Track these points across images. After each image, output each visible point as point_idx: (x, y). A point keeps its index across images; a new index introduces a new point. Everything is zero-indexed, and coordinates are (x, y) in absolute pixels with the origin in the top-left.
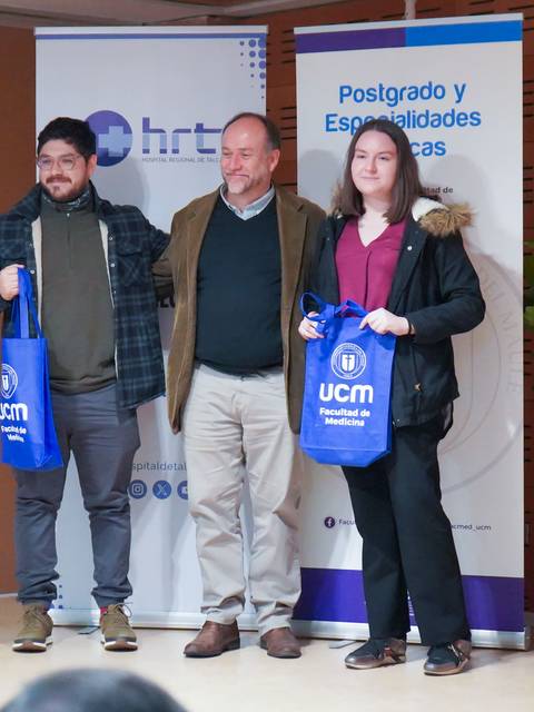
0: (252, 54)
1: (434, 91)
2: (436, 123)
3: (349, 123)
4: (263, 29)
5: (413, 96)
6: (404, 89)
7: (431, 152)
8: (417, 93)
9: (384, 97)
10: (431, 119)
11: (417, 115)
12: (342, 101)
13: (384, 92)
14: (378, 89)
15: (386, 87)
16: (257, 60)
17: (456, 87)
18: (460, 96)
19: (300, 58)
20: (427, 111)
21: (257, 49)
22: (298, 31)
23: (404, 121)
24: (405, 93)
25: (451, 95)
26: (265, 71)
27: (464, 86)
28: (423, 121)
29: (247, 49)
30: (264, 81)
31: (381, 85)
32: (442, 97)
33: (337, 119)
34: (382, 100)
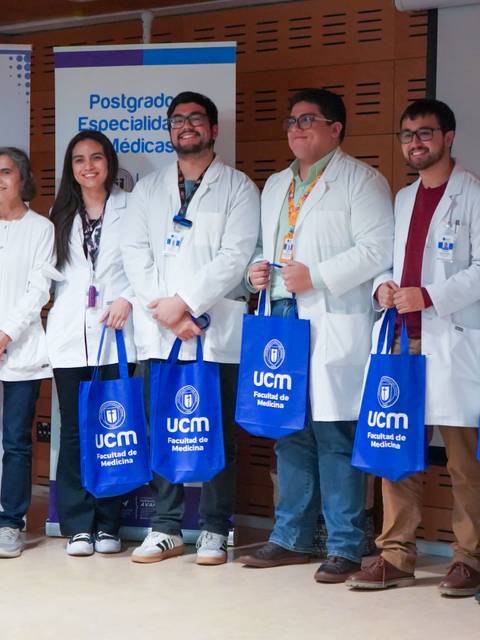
0: (19, 67)
1: (165, 101)
3: (97, 124)
4: (28, 48)
5: (148, 104)
6: (141, 98)
7: (162, 150)
8: (151, 102)
9: (126, 105)
10: (162, 123)
11: (151, 119)
12: (91, 107)
13: (126, 101)
14: (120, 97)
15: (127, 97)
16: (23, 72)
19: (58, 71)
20: (160, 117)
21: (23, 63)
22: (56, 50)
23: (141, 124)
24: (143, 102)
26: (29, 81)
28: (156, 125)
29: (15, 62)
30: (29, 89)
31: (123, 96)
33: (88, 121)
34: (124, 107)
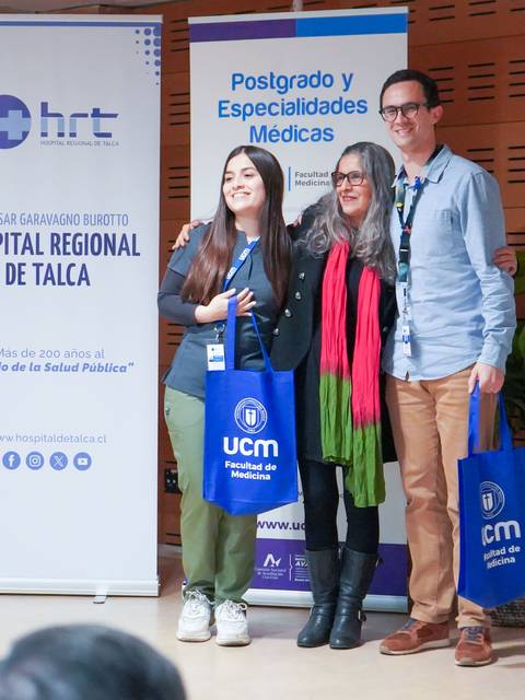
0: (147, 42)
1: (322, 79)
2: (324, 110)
3: (241, 109)
4: (158, 19)
5: (302, 84)
6: (294, 77)
7: (319, 138)
8: (306, 81)
9: (275, 84)
10: (319, 106)
11: (306, 102)
12: (234, 89)
13: (275, 80)
14: (269, 77)
15: (277, 75)
17: (344, 76)
18: (348, 85)
19: (195, 47)
20: (316, 99)
21: (152, 37)
22: (192, 20)
23: (293, 108)
24: (295, 82)
25: (339, 83)
26: (159, 58)
27: (351, 75)
28: (312, 108)
29: (142, 37)
30: (159, 69)
31: (272, 74)
32: (331, 85)
33: (229, 105)
34: (272, 87)
